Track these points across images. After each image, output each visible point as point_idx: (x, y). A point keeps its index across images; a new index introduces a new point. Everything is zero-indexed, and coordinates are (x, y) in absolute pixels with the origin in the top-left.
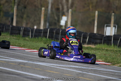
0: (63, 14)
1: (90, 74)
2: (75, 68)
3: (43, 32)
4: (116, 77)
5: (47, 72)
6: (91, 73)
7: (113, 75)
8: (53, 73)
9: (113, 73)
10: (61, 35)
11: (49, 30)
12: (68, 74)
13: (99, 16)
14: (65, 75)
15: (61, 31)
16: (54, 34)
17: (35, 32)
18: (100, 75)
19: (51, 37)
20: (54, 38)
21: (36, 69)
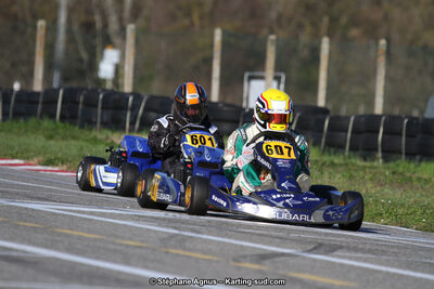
0: (108, 42)
1: (205, 237)
2: (152, 217)
3: (41, 100)
4: (292, 248)
5: (59, 235)
6: (210, 233)
7: (281, 238)
8: (80, 238)
9: (281, 234)
10: (103, 108)
11: (61, 92)
12: (131, 239)
13: (225, 44)
14: (121, 245)
15: (101, 96)
16: (81, 106)
17: (17, 101)
18: (241, 240)
19: (70, 116)
20: (78, 121)
21: (21, 223)
